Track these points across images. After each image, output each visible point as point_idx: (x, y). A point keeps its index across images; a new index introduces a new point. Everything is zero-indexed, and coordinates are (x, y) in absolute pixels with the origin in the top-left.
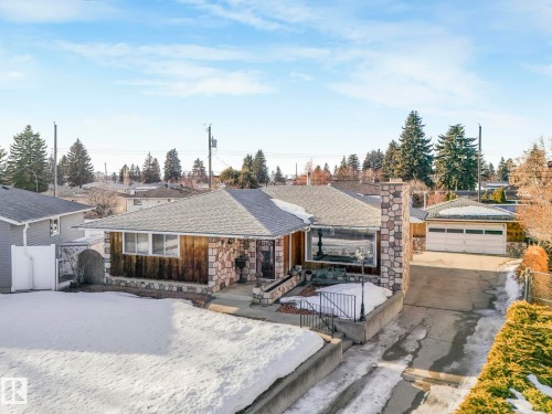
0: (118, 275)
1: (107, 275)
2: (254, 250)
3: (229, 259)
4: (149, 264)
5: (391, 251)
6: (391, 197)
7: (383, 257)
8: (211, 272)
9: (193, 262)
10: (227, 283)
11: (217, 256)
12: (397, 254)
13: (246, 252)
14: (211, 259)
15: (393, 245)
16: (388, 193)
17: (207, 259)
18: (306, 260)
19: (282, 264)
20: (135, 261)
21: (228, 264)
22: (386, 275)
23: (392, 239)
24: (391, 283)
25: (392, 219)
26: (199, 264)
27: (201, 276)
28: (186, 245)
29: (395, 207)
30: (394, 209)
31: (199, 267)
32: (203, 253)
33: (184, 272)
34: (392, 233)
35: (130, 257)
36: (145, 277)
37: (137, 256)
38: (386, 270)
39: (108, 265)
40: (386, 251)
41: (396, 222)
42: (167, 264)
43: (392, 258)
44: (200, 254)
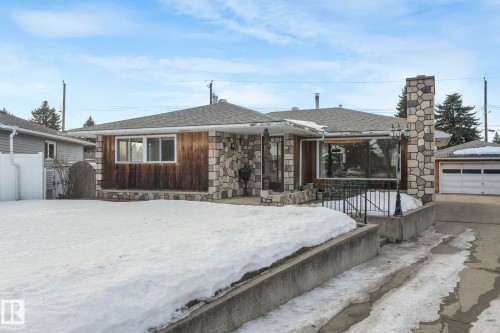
0: (110, 188)
1: (99, 188)
2: (260, 160)
3: (232, 166)
4: (144, 173)
5: (421, 157)
6: (420, 93)
7: (411, 164)
8: (212, 176)
9: (191, 167)
10: (230, 193)
11: (218, 158)
12: (428, 159)
13: (251, 162)
14: (212, 161)
15: (422, 149)
16: (416, 89)
17: (206, 162)
18: (318, 177)
19: (292, 174)
20: (128, 171)
21: (231, 173)
22: (414, 185)
23: (421, 142)
24: (421, 194)
25: (422, 119)
26: (198, 168)
27: (200, 183)
28: (183, 148)
29: (425, 105)
30: (423, 107)
31: (198, 173)
32: (202, 156)
33: (181, 179)
34: (421, 134)
35: (123, 166)
36: (139, 188)
37: (130, 165)
38: (414, 178)
39: (99, 177)
40: (413, 156)
41: (426, 122)
42: (162, 172)
43: (421, 165)
44: (199, 157)
